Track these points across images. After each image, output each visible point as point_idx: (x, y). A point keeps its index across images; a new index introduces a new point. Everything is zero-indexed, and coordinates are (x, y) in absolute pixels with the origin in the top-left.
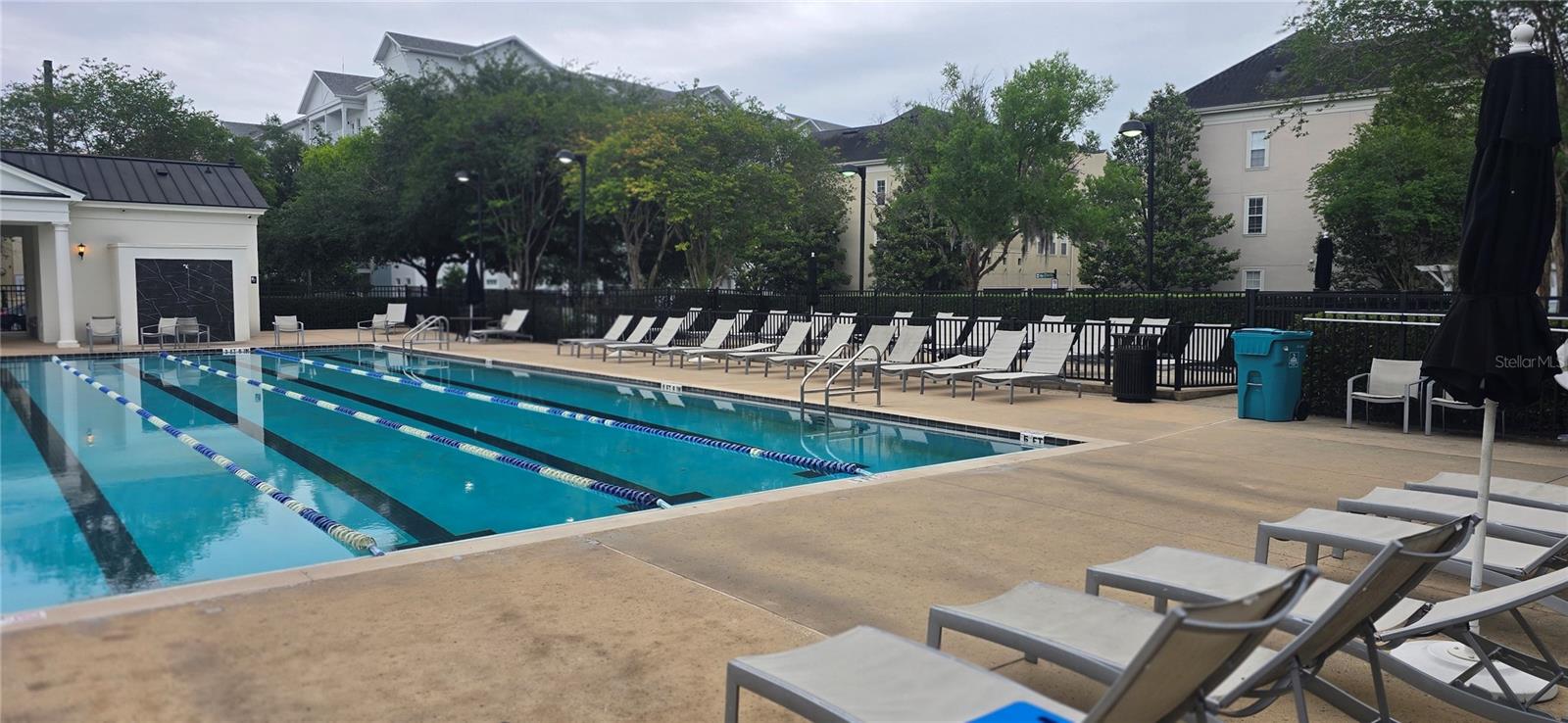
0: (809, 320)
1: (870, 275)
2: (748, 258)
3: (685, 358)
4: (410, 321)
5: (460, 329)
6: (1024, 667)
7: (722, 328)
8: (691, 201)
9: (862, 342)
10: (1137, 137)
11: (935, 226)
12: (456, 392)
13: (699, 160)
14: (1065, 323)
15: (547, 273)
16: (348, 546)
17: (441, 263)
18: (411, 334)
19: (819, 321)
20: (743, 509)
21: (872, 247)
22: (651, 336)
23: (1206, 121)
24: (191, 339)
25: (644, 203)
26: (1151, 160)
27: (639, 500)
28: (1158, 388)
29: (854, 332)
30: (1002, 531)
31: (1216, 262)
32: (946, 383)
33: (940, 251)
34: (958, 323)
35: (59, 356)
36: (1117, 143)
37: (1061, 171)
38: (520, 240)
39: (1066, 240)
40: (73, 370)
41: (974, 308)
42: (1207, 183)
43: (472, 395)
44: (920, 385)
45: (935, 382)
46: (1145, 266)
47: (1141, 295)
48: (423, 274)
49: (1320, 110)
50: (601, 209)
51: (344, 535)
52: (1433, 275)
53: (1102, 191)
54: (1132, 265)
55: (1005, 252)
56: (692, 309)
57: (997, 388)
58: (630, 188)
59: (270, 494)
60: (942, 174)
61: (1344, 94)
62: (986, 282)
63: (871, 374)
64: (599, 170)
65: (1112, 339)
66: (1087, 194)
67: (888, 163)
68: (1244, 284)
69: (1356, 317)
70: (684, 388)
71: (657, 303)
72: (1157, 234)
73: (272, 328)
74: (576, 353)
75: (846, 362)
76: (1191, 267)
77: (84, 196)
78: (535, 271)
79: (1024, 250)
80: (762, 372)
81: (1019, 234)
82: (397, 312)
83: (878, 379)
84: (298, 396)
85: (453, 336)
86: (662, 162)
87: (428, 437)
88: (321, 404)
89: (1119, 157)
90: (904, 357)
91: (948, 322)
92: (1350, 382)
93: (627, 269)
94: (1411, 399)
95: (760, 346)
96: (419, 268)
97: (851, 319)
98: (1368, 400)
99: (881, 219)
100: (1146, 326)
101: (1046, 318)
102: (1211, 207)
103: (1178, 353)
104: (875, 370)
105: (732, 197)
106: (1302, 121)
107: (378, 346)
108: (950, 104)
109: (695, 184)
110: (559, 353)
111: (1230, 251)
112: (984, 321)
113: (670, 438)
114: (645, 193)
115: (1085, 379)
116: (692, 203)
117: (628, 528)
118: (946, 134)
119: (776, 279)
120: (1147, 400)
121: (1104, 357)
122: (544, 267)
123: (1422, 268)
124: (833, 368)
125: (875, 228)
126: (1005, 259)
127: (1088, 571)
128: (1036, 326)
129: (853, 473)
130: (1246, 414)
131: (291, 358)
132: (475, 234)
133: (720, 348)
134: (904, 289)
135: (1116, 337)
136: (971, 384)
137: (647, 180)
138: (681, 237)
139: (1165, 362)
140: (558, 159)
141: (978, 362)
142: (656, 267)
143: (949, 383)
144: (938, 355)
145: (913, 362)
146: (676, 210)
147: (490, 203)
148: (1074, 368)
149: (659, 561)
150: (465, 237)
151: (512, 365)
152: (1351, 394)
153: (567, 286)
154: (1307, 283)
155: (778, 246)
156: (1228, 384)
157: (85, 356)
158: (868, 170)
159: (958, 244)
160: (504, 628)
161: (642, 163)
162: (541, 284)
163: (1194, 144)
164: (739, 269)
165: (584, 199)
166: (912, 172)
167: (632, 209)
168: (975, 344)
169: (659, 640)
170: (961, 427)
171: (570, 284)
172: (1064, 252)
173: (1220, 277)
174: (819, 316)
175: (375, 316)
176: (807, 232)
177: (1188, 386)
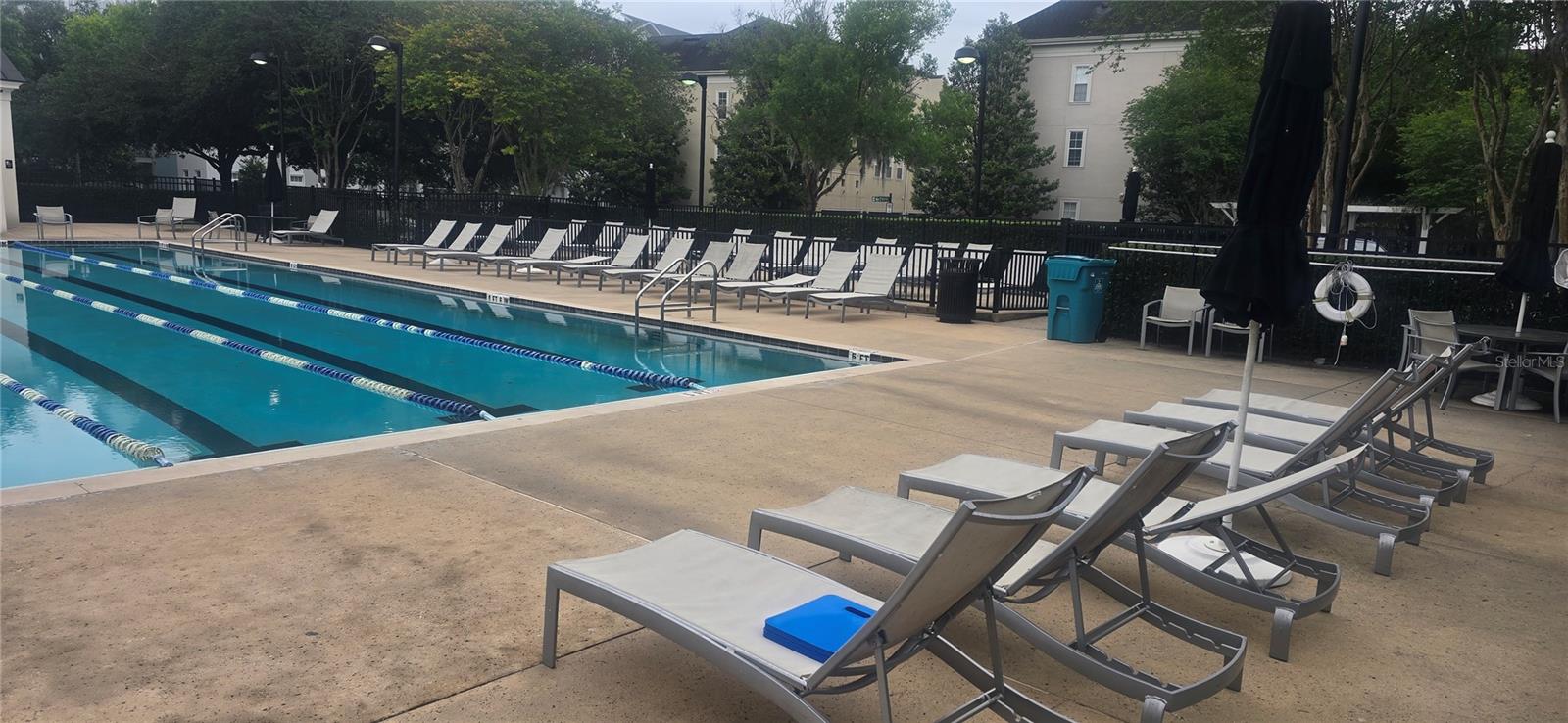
0: (645, 233)
1: (710, 191)
2: (583, 167)
3: (513, 268)
4: (201, 218)
5: (259, 228)
6: (838, 565)
7: (553, 238)
8: (521, 100)
9: (700, 259)
10: (971, 64)
11: (776, 144)
12: (257, 296)
13: (529, 57)
14: (896, 246)
15: (360, 172)
16: (131, 456)
17: (238, 156)
18: (201, 232)
19: (657, 235)
20: (571, 421)
21: (713, 162)
22: (475, 244)
23: (1036, 54)
25: (468, 100)
26: (982, 90)
27: (461, 412)
28: (977, 310)
29: (692, 248)
30: (825, 442)
31: (1037, 192)
32: (781, 301)
33: (781, 169)
34: (795, 242)
36: (953, 70)
37: (898, 94)
38: (328, 134)
39: (902, 165)
41: (813, 227)
42: (1034, 115)
43: (274, 300)
44: (756, 303)
45: (771, 300)
46: (973, 193)
47: (968, 221)
48: (216, 167)
49: (1137, 49)
50: (420, 104)
51: (125, 445)
52: (1225, 212)
53: (939, 116)
54: (961, 192)
55: (843, 173)
56: (521, 217)
57: (830, 307)
58: (452, 83)
59: (37, 401)
60: (785, 90)
61: (1158, 34)
62: (825, 203)
63: (707, 292)
64: (418, 61)
65: (938, 262)
66: (923, 119)
67: (729, 75)
68: (1062, 213)
69: (1155, 247)
70: (512, 299)
71: (483, 210)
72: (987, 162)
73: (34, 220)
74: (392, 259)
75: (682, 278)
76: (1015, 196)
78: (347, 167)
79: (862, 172)
80: (596, 286)
81: (857, 157)
82: (185, 208)
83: (715, 296)
84: (69, 296)
85: (252, 236)
86: (488, 57)
87: (225, 343)
88: (97, 304)
89: (955, 84)
90: (740, 276)
91: (785, 241)
92: (1146, 306)
93: (450, 171)
94: (1196, 323)
95: (594, 258)
96: (211, 160)
97: (689, 235)
98: (1159, 324)
99: (722, 133)
100: (970, 251)
101: (879, 241)
102: (1036, 138)
103: (997, 278)
104: (712, 286)
105: (566, 100)
106: (1120, 58)
107: (163, 243)
108: (793, 17)
109: (525, 82)
110: (373, 259)
111: (1050, 182)
112: (819, 241)
113: (495, 349)
114: (469, 89)
115: (912, 300)
116: (522, 103)
117: (448, 439)
118: (788, 48)
119: (613, 190)
120: (967, 322)
121: (930, 280)
122: (356, 165)
123: (1216, 205)
124: (670, 283)
125: (716, 142)
126: (843, 181)
127: (900, 476)
128: (869, 248)
129: (686, 387)
130: (1054, 335)
131: (59, 254)
132: (276, 124)
133: (552, 258)
134: (745, 207)
135: (942, 260)
136: (805, 303)
137: (472, 75)
138: (509, 140)
139: (985, 285)
140: (370, 45)
141: (813, 281)
142: (482, 170)
143: (784, 302)
144: (775, 274)
145: (750, 280)
146: (503, 110)
147: (292, 90)
148: (902, 290)
149: (480, 471)
150: (264, 126)
151: (320, 269)
152: (1146, 318)
153: (383, 186)
154: (1113, 214)
155: (615, 155)
156: (1040, 308)
158: (709, 81)
159: (797, 164)
160: (310, 540)
161: (465, 55)
162: (353, 184)
163: (1024, 75)
164: (573, 178)
165: (401, 91)
166: (754, 86)
167: (455, 106)
168: (811, 264)
169: (478, 549)
170: (793, 344)
171: (386, 186)
172: (899, 176)
173: (1042, 207)
174: (656, 230)
175: (159, 210)
176: (646, 143)
177: (1004, 308)
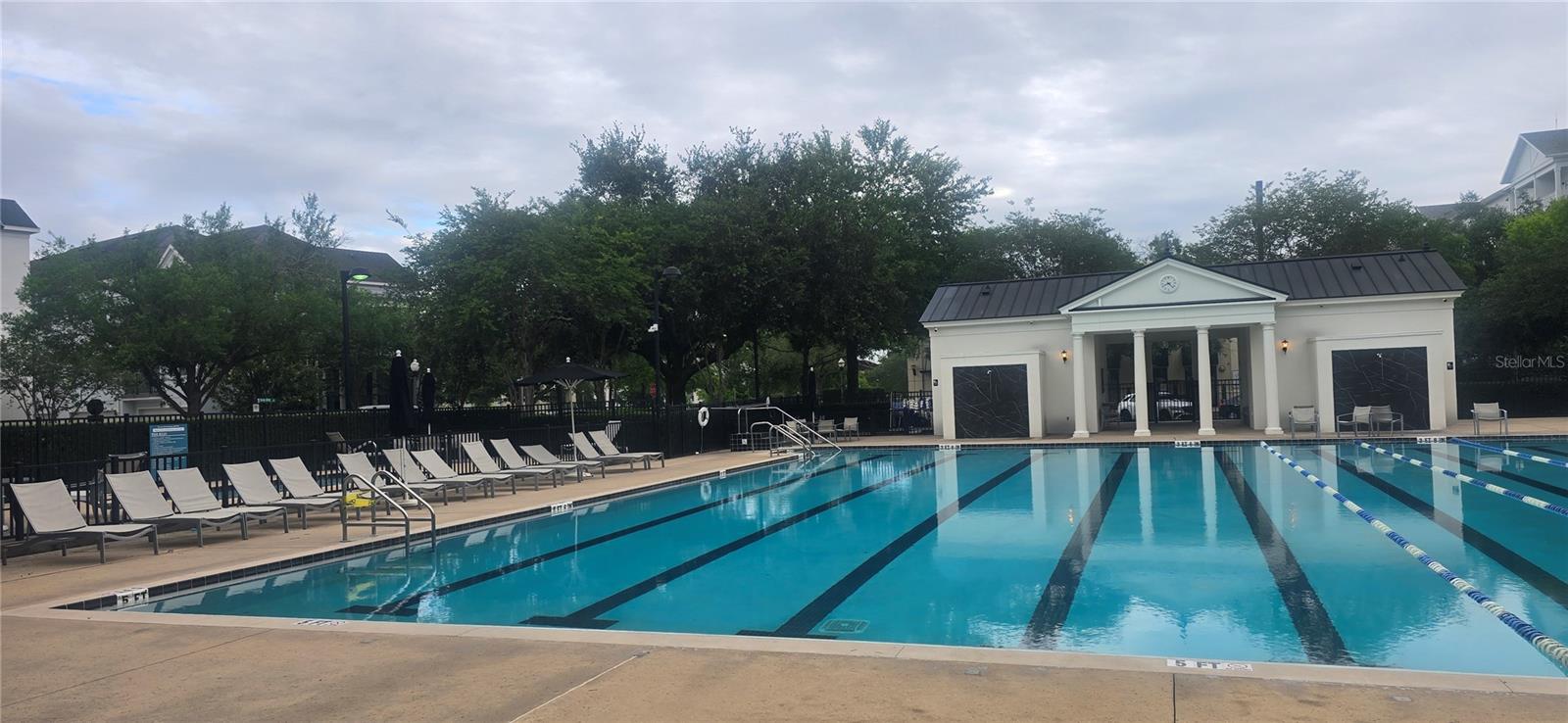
24: (1385, 427)
35: (1266, 442)
40: (1278, 454)
51: (1554, 648)
59: (1466, 592)
73: (1471, 416)
77: (1287, 296)
84: (1500, 490)
88: (1528, 500)
131: (1493, 448)
157: (1288, 442)
